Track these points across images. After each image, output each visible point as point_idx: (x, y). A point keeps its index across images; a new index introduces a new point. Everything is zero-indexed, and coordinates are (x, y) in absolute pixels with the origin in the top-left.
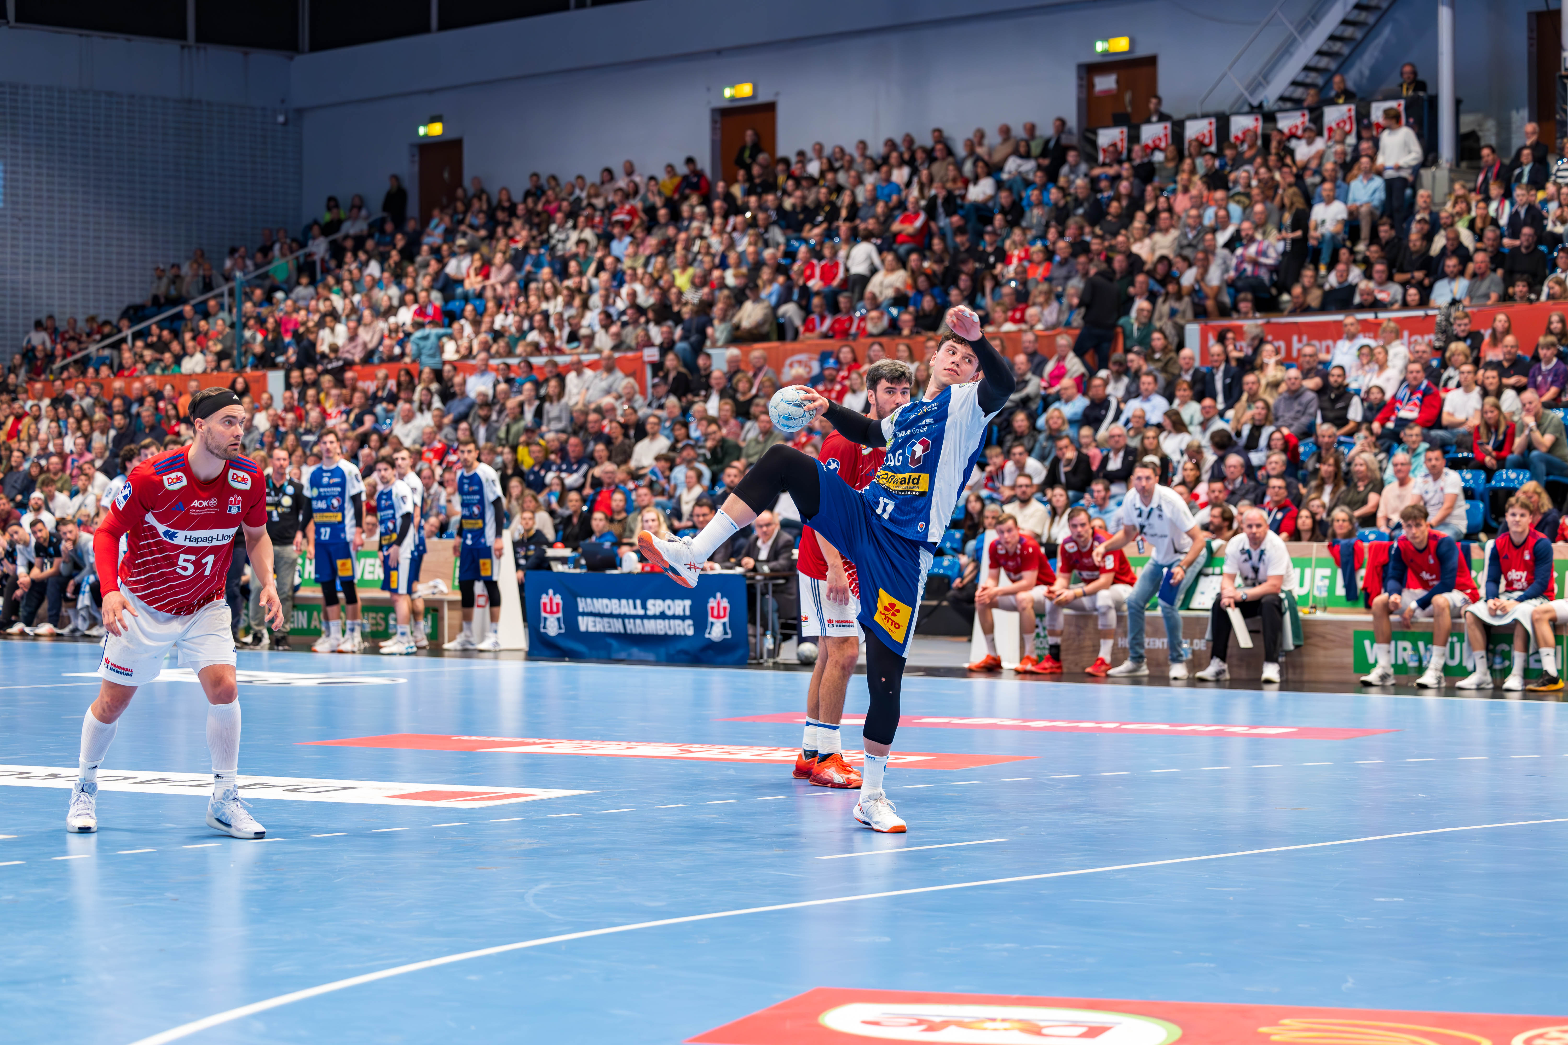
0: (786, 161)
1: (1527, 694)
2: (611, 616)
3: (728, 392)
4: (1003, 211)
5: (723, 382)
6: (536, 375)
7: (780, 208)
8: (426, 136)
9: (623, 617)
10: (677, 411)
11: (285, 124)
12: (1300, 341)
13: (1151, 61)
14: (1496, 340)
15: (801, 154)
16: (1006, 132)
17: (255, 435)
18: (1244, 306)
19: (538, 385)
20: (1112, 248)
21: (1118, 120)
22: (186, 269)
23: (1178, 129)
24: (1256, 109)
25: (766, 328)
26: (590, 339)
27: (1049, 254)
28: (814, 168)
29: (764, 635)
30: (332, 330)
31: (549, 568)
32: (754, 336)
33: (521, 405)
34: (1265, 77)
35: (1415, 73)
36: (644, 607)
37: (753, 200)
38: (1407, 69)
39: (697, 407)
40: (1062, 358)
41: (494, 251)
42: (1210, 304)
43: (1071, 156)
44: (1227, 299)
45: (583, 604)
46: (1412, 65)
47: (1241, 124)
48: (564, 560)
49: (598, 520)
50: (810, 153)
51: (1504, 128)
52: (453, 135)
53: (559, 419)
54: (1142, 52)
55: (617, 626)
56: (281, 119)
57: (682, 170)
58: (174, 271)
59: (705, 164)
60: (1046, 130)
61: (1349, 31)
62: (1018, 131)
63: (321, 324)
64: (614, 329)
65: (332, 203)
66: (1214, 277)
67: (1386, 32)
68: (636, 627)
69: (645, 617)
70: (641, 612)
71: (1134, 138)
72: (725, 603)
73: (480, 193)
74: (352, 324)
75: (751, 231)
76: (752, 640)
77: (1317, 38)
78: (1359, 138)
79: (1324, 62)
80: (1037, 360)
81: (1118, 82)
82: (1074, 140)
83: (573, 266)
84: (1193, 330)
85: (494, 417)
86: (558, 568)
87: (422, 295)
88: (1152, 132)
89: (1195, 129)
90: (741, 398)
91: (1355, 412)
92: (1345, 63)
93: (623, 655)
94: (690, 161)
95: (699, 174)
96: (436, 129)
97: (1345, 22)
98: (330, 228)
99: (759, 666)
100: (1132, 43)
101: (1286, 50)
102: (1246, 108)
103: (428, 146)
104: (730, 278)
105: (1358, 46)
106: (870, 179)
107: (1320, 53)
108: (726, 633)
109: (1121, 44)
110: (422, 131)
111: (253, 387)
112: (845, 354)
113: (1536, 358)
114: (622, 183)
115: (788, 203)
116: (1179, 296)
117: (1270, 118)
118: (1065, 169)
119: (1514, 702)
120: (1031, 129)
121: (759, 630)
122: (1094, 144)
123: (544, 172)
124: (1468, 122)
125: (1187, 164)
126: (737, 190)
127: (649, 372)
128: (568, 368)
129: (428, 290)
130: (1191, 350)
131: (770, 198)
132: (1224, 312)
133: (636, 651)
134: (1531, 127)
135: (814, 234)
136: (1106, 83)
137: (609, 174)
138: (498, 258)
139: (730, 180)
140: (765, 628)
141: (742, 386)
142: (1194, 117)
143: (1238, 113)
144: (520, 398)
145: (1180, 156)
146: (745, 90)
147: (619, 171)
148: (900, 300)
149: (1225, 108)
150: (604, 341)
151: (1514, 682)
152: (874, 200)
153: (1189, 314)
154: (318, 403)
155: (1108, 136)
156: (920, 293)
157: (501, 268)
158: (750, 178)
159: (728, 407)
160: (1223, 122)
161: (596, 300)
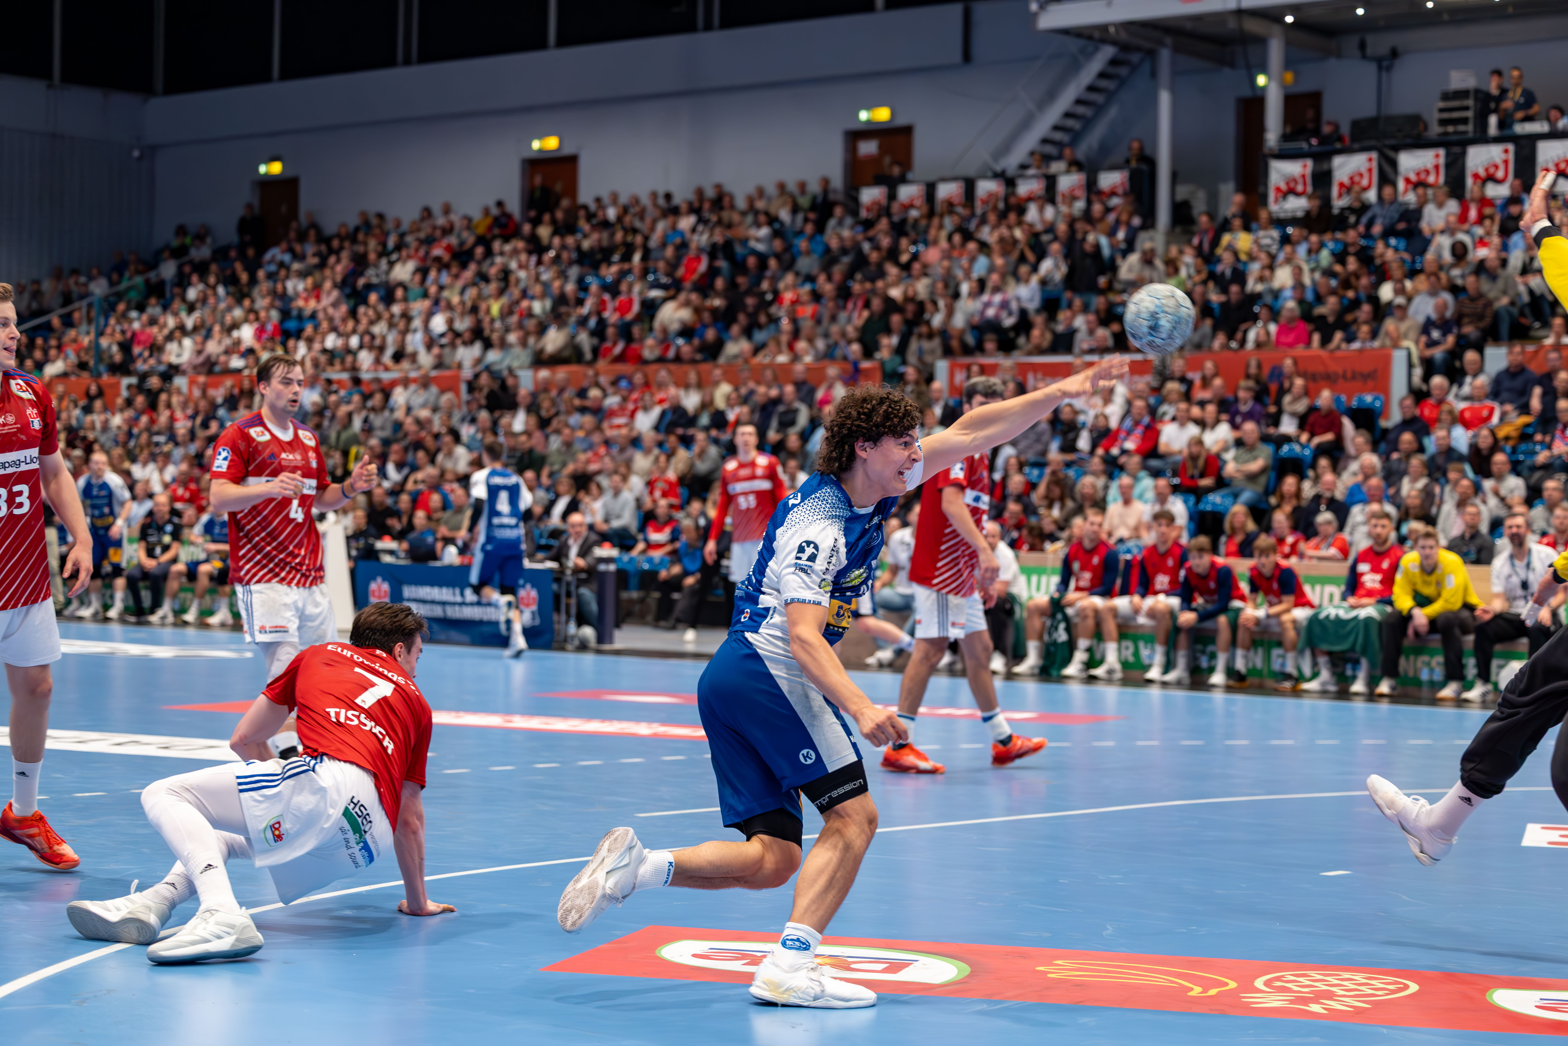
0: (585, 207)
1: (1229, 689)
2: (433, 602)
3: (533, 408)
4: (778, 256)
5: (528, 400)
6: (365, 389)
7: (578, 248)
8: (266, 175)
9: (443, 604)
10: (488, 424)
11: (140, 159)
12: (1035, 378)
13: (907, 131)
14: (1206, 382)
15: (598, 200)
16: (782, 187)
17: (111, 435)
18: (990, 346)
19: (366, 397)
20: (874, 292)
21: (878, 180)
22: (47, 286)
23: (930, 189)
24: (999, 175)
25: (567, 353)
26: (414, 357)
27: (816, 296)
28: (612, 213)
29: (567, 622)
30: (180, 343)
31: (377, 559)
32: (554, 361)
33: (350, 415)
34: (1005, 149)
35: (1141, 149)
36: (462, 594)
37: (557, 241)
38: (1136, 145)
39: (504, 421)
40: (830, 387)
41: (324, 279)
42: (955, 344)
43: (838, 211)
44: (970, 340)
45: (408, 591)
46: (1140, 141)
47: (986, 187)
48: (391, 552)
49: (420, 516)
50: (606, 200)
51: (1213, 199)
52: (291, 173)
53: (383, 428)
54: (901, 121)
55: (438, 611)
56: (136, 153)
57: (495, 211)
58: (35, 287)
59: (514, 207)
60: (815, 187)
61: (1081, 110)
62: (792, 187)
63: (170, 338)
64: (436, 350)
65: (181, 231)
66: (959, 321)
67: (1113, 112)
68: (454, 613)
69: (463, 604)
70: (459, 599)
71: (892, 196)
72: (534, 593)
73: (314, 226)
74: (199, 338)
75: (555, 268)
76: (556, 627)
77: (1053, 114)
78: (1089, 202)
79: (1059, 136)
80: (805, 389)
81: (880, 147)
82: (840, 197)
83: (399, 293)
84: (942, 367)
85: (326, 423)
86: (387, 559)
87: (263, 314)
88: (907, 192)
89: (947, 191)
90: (544, 413)
91: (1083, 442)
92: (1076, 137)
93: (442, 637)
94: (500, 204)
95: (508, 216)
96: (276, 168)
97: (1079, 102)
98: (179, 253)
99: (562, 649)
100: (893, 114)
101: (1026, 124)
102: (989, 174)
103: (269, 182)
104: (537, 307)
105: (1088, 123)
106: (661, 226)
107: (1056, 128)
108: (533, 619)
109: (883, 114)
110: (263, 169)
111: (107, 391)
112: (638, 378)
113: (1237, 400)
114: (441, 221)
115: (586, 244)
116: (930, 336)
117: (1010, 183)
118: (832, 223)
119: (1218, 696)
120: (802, 186)
121: (563, 617)
122: (856, 200)
123: (372, 208)
124: (1183, 192)
125: (936, 221)
126: (544, 232)
127: (463, 388)
128: (394, 384)
129: (268, 309)
130: (940, 384)
131: (570, 240)
132: (967, 351)
133: (454, 634)
134: (1239, 198)
135: (610, 272)
136: (868, 148)
137: (427, 213)
138: (328, 285)
139: (536, 222)
140: (568, 615)
141: (546, 404)
142: (944, 180)
143: (984, 177)
144: (350, 408)
145: (931, 213)
146: (552, 143)
147: (437, 210)
148: (687, 332)
149: (971, 173)
150: (426, 359)
151: (1218, 678)
152: (664, 245)
153: (939, 351)
154: (169, 406)
155: (870, 195)
156: (705, 326)
157: (329, 293)
158: (554, 222)
159: (533, 420)
160: (970, 185)
161: (417, 323)
